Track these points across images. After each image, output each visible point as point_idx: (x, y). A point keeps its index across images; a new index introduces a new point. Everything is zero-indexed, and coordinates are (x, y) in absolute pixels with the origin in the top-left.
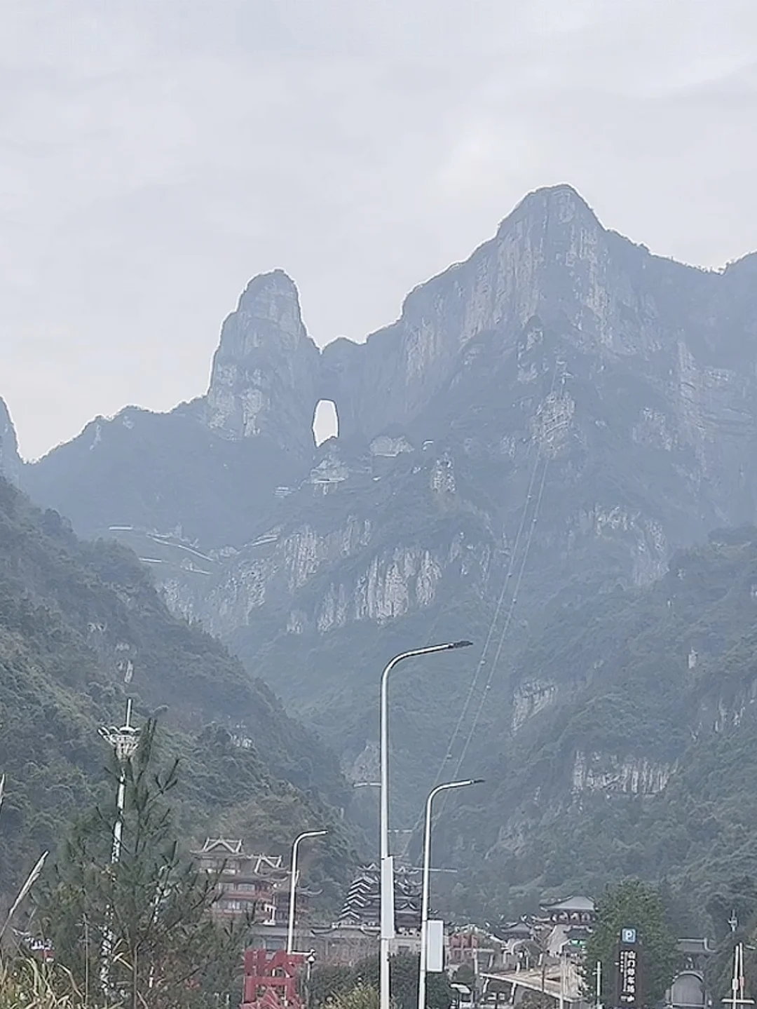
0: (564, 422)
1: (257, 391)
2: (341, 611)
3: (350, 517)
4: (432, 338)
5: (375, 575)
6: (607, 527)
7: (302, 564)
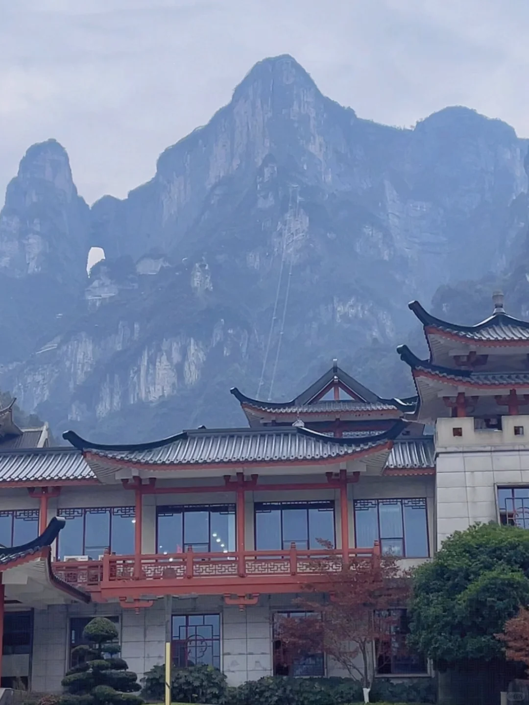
0: (301, 234)
1: (37, 236)
2: (117, 399)
3: (121, 323)
4: (182, 187)
5: (146, 364)
6: (345, 316)
7: (80, 367)
